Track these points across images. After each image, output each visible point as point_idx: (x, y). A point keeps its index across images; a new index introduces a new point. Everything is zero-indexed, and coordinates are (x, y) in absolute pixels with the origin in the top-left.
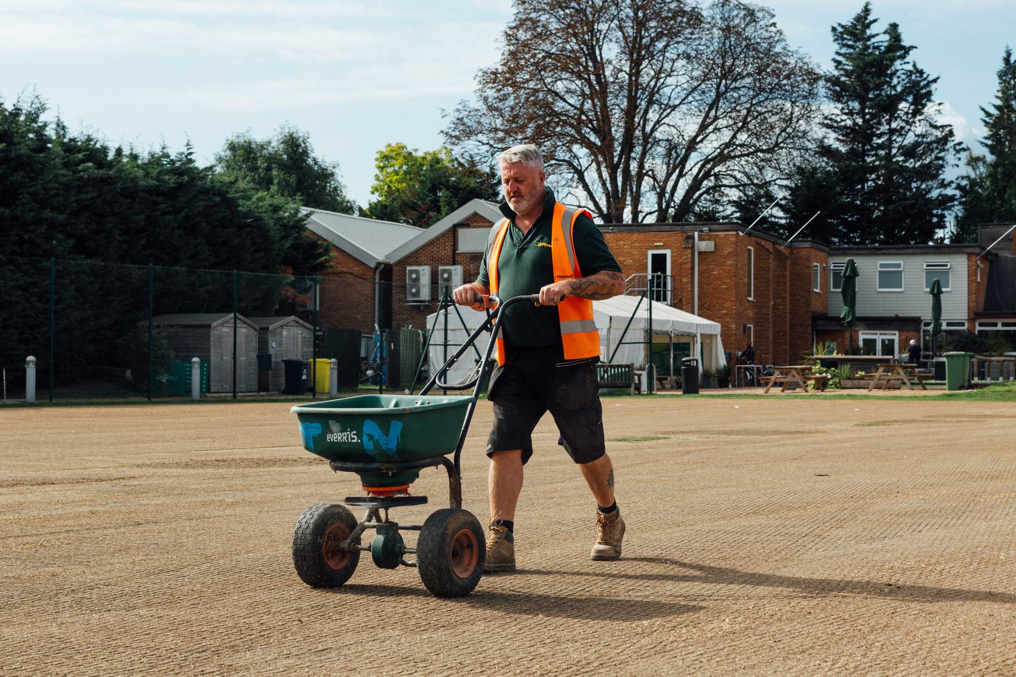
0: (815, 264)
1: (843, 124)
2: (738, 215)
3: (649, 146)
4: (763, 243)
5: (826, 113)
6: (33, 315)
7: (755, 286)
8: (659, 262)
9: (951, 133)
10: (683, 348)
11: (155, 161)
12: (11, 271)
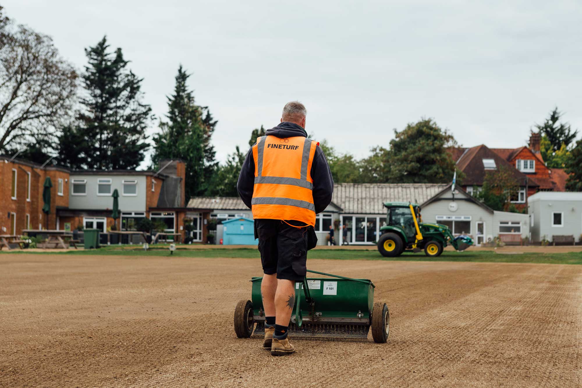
0: (59, 180)
7: (17, 191)
9: (150, 110)
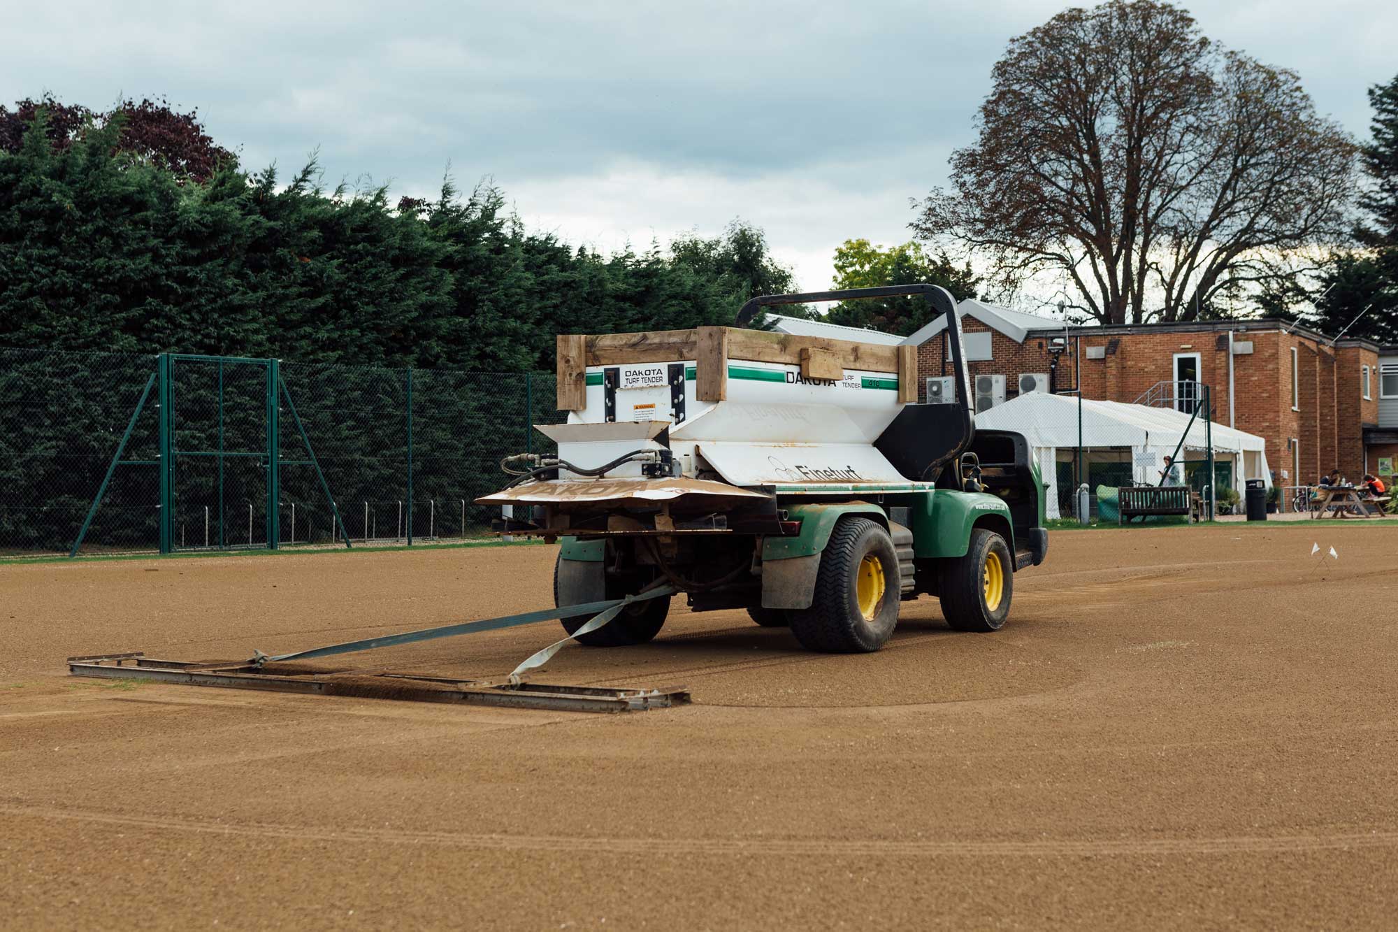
0: (1364, 367)
1: (1384, 202)
2: (1262, 311)
3: (1152, 235)
4: (1307, 343)
5: (1365, 190)
6: (497, 439)
7: (1299, 394)
8: (1187, 367)
10: (1225, 467)
11: (618, 264)
12: (472, 390)
